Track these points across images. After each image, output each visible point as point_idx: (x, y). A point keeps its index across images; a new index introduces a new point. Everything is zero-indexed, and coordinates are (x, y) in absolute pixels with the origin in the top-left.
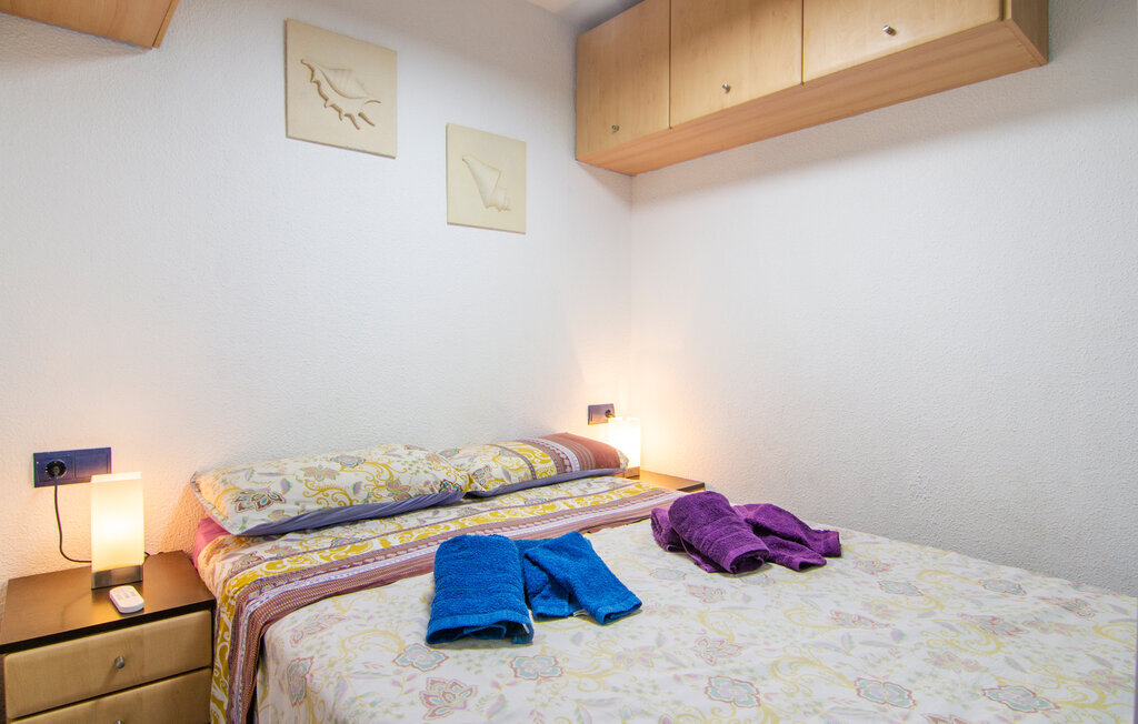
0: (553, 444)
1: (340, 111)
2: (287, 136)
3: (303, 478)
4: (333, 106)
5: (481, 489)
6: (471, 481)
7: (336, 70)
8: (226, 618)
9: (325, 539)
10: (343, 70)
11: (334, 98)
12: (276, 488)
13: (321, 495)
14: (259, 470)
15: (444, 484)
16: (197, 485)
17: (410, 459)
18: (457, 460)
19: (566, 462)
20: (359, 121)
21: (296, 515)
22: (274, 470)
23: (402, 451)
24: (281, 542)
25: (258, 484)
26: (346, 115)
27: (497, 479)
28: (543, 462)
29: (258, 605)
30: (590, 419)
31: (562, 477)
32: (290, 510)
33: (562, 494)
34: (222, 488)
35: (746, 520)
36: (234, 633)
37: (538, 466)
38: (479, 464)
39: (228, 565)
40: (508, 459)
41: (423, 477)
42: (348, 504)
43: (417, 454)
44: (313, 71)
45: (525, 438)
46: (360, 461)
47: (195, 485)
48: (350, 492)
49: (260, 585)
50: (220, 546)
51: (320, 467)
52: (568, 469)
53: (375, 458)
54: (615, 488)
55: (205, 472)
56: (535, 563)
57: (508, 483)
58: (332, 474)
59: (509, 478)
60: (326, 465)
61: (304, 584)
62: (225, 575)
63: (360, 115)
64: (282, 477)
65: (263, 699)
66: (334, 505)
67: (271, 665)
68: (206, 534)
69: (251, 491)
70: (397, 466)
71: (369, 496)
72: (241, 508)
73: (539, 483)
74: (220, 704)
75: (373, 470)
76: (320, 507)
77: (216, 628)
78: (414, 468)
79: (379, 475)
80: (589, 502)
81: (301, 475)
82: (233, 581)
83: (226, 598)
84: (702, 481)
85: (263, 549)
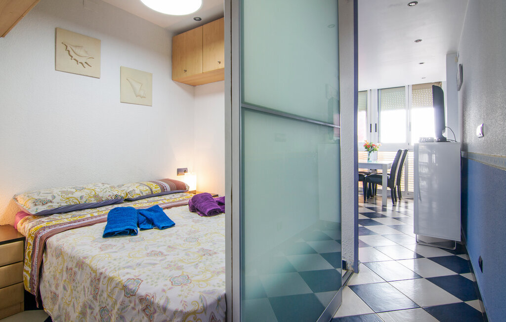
0: (162, 182)
1: (77, 61)
2: (56, 70)
3: (61, 194)
4: (74, 59)
5: (130, 197)
6: (127, 195)
7: (76, 46)
8: (30, 241)
9: (69, 215)
10: (79, 46)
11: (75, 56)
12: (50, 198)
13: (67, 200)
14: (42, 192)
15: (116, 196)
16: (16, 199)
17: (103, 187)
18: (123, 188)
19: (165, 188)
20: (85, 65)
21: (57, 207)
22: (50, 192)
23: (100, 185)
24: (51, 217)
25: (42, 197)
26: (80, 63)
27: (137, 194)
28: (156, 188)
29: (43, 234)
30: (178, 174)
31: (162, 193)
32: (55, 205)
33: (162, 199)
34: (28, 199)
35: (217, 201)
36: (33, 246)
37: (154, 190)
38: (131, 189)
39: (31, 225)
40: (142, 187)
41: (108, 194)
42: (78, 203)
43: (106, 186)
44: (67, 46)
45: (150, 180)
46: (83, 188)
47: (15, 199)
48: (79, 199)
49: (44, 228)
50: (26, 219)
51: (67, 190)
52: (166, 190)
53: (89, 187)
54: (183, 196)
55: (19, 194)
56: (142, 215)
57: (142, 195)
58: (72, 193)
59: (142, 194)
60: (69, 190)
61: (60, 227)
62: (29, 227)
63: (86, 63)
64: (51, 194)
65: (45, 262)
66: (73, 204)
67: (49, 250)
68: (20, 217)
69: (39, 199)
70: (98, 190)
71: (86, 200)
72: (35, 205)
73: (154, 195)
74: (27, 272)
75: (89, 191)
76: (67, 204)
77: (26, 246)
78: (105, 191)
79: (91, 193)
80: (171, 201)
81: (60, 193)
82: (33, 229)
83: (30, 235)
84: (217, 194)
85: (44, 219)
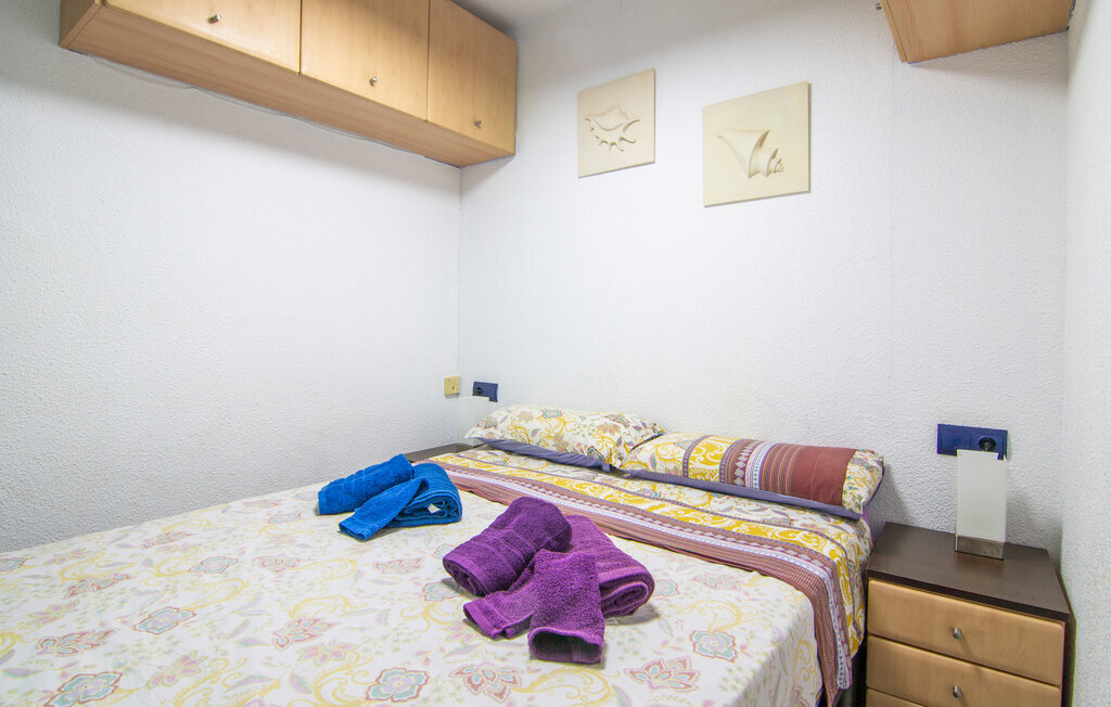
2: (579, 177)
3: (514, 418)
4: (603, 142)
6: (611, 455)
7: (606, 112)
10: (611, 109)
11: (601, 135)
13: (513, 431)
15: (592, 449)
19: (740, 473)
20: (623, 145)
26: (612, 144)
27: (641, 463)
28: (706, 462)
32: (497, 435)
37: (696, 466)
41: (580, 439)
42: (527, 442)
44: (591, 122)
46: (558, 415)
48: (530, 433)
52: (738, 481)
59: (654, 465)
63: (622, 139)
70: (569, 426)
71: (541, 441)
76: (513, 439)
78: (578, 431)
81: (516, 416)
